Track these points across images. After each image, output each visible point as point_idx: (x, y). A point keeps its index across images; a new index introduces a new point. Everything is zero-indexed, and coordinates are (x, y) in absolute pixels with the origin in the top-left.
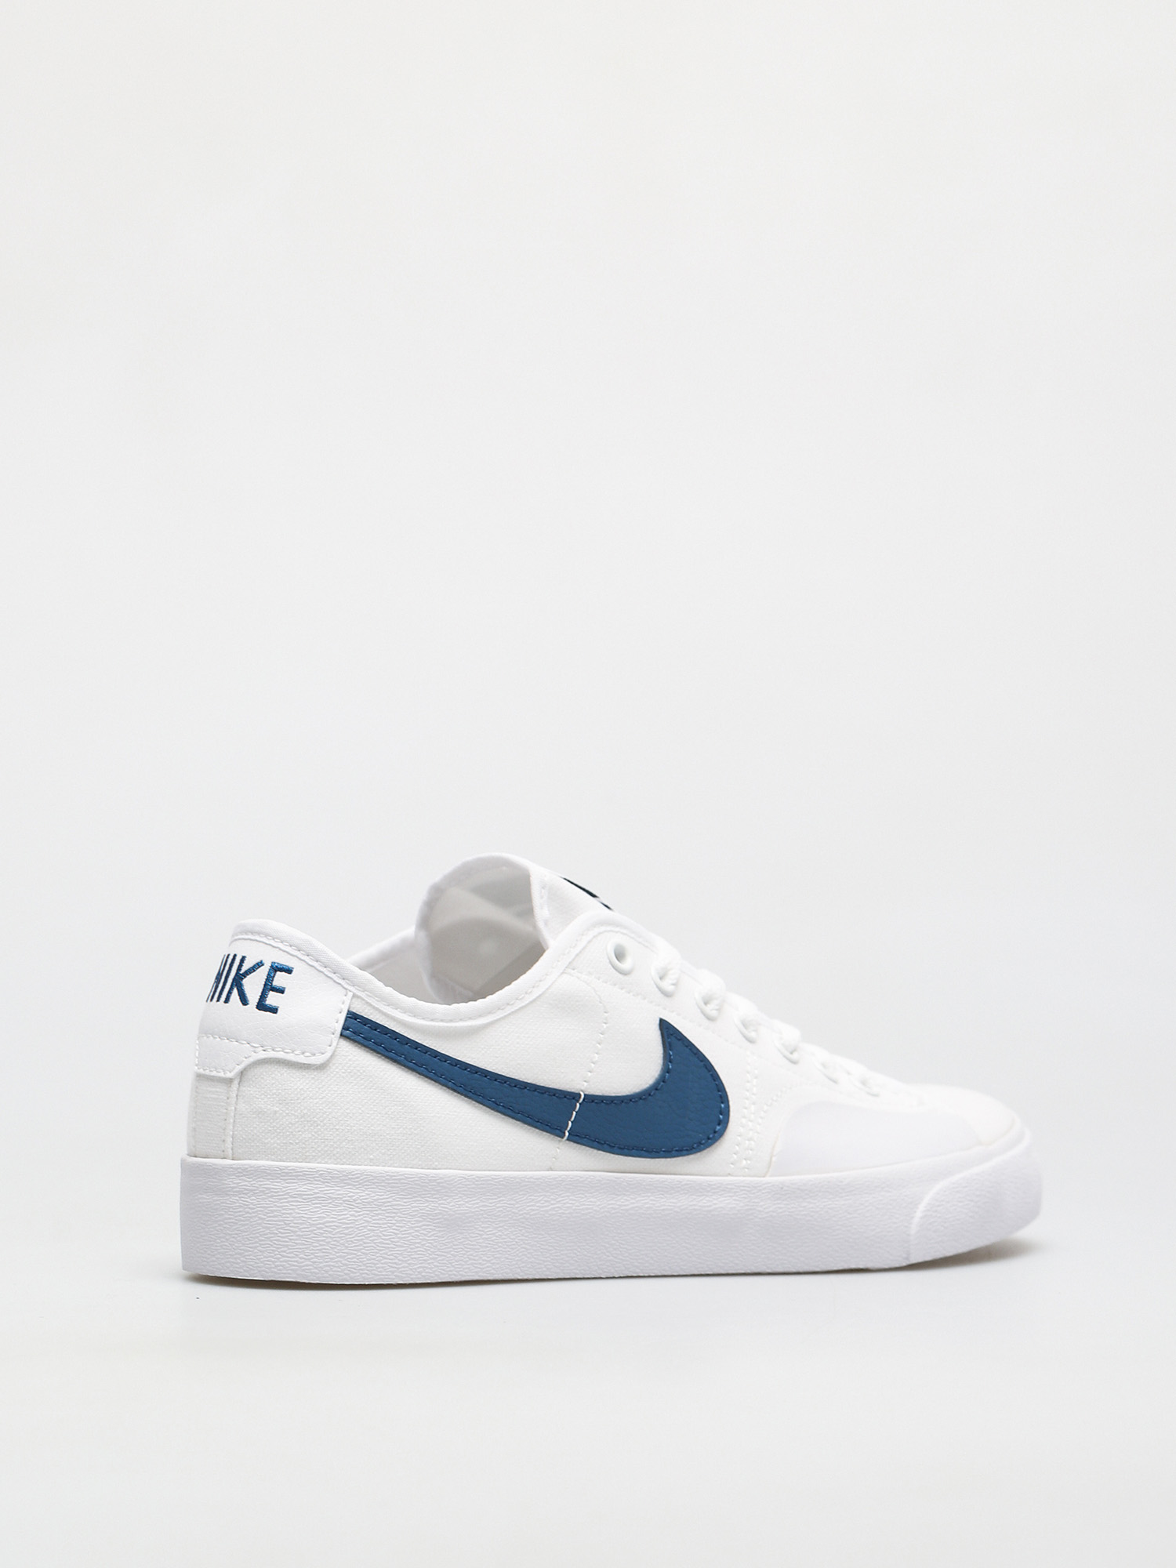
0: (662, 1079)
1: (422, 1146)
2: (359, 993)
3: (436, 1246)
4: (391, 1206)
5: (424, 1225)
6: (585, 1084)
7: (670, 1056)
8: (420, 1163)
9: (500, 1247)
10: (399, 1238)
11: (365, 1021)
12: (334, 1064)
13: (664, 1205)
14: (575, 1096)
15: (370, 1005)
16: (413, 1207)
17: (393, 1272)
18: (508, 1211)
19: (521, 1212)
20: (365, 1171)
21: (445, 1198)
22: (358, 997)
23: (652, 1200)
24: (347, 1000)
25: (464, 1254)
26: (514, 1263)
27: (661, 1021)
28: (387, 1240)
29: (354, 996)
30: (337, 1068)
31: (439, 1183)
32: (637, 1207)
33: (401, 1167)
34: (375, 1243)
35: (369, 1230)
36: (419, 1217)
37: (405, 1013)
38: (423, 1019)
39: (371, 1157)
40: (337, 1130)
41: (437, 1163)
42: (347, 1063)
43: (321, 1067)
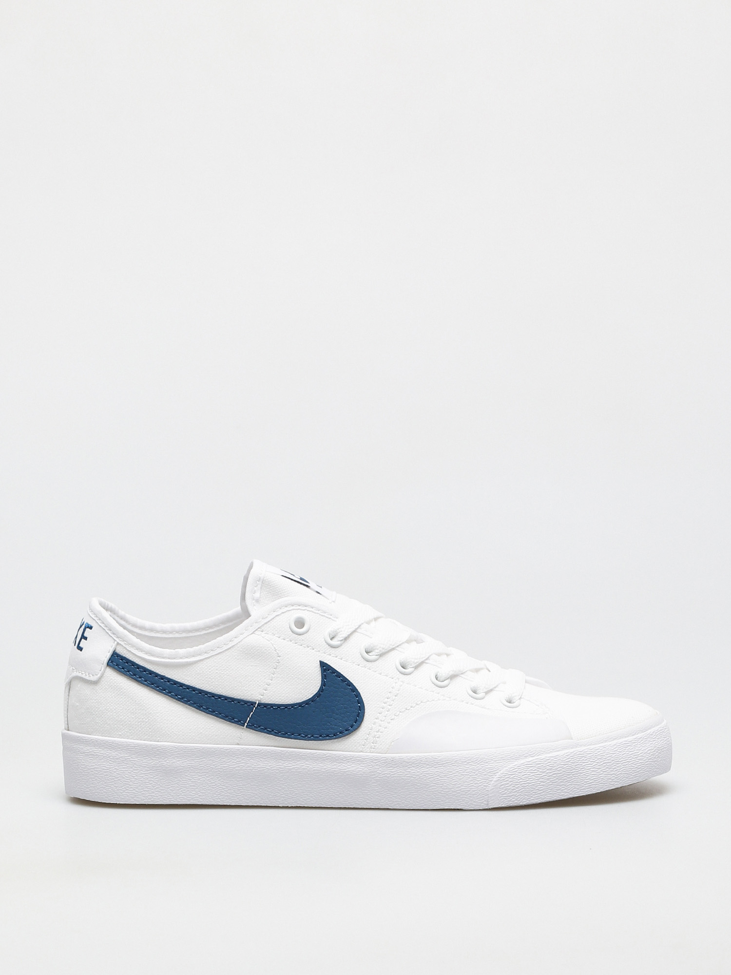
0: (318, 695)
1: (150, 729)
2: (120, 643)
3: (159, 784)
4: (129, 761)
5: (150, 773)
6: (262, 697)
7: (325, 682)
8: (149, 738)
9: (204, 786)
10: (135, 779)
11: (123, 658)
12: (103, 681)
13: (315, 767)
14: (253, 703)
15: (127, 649)
16: (143, 762)
17: (133, 798)
18: (208, 767)
19: (217, 768)
20: (115, 741)
21: (163, 758)
22: (120, 644)
23: (306, 764)
24: (114, 645)
25: (179, 790)
26: (215, 796)
27: (321, 662)
28: (128, 780)
29: (118, 644)
30: (104, 683)
31: (158, 749)
32: (296, 768)
33: (137, 740)
34: (121, 781)
35: (117, 774)
36: (148, 768)
37: (146, 654)
38: (157, 657)
39: (120, 733)
40: (103, 717)
41: (159, 738)
42: (109, 681)
43: (95, 683)
